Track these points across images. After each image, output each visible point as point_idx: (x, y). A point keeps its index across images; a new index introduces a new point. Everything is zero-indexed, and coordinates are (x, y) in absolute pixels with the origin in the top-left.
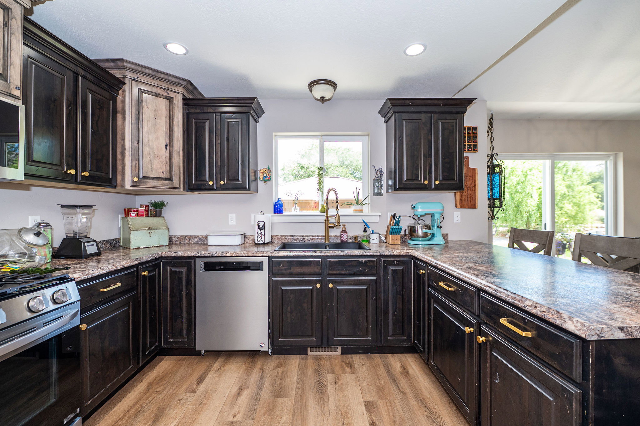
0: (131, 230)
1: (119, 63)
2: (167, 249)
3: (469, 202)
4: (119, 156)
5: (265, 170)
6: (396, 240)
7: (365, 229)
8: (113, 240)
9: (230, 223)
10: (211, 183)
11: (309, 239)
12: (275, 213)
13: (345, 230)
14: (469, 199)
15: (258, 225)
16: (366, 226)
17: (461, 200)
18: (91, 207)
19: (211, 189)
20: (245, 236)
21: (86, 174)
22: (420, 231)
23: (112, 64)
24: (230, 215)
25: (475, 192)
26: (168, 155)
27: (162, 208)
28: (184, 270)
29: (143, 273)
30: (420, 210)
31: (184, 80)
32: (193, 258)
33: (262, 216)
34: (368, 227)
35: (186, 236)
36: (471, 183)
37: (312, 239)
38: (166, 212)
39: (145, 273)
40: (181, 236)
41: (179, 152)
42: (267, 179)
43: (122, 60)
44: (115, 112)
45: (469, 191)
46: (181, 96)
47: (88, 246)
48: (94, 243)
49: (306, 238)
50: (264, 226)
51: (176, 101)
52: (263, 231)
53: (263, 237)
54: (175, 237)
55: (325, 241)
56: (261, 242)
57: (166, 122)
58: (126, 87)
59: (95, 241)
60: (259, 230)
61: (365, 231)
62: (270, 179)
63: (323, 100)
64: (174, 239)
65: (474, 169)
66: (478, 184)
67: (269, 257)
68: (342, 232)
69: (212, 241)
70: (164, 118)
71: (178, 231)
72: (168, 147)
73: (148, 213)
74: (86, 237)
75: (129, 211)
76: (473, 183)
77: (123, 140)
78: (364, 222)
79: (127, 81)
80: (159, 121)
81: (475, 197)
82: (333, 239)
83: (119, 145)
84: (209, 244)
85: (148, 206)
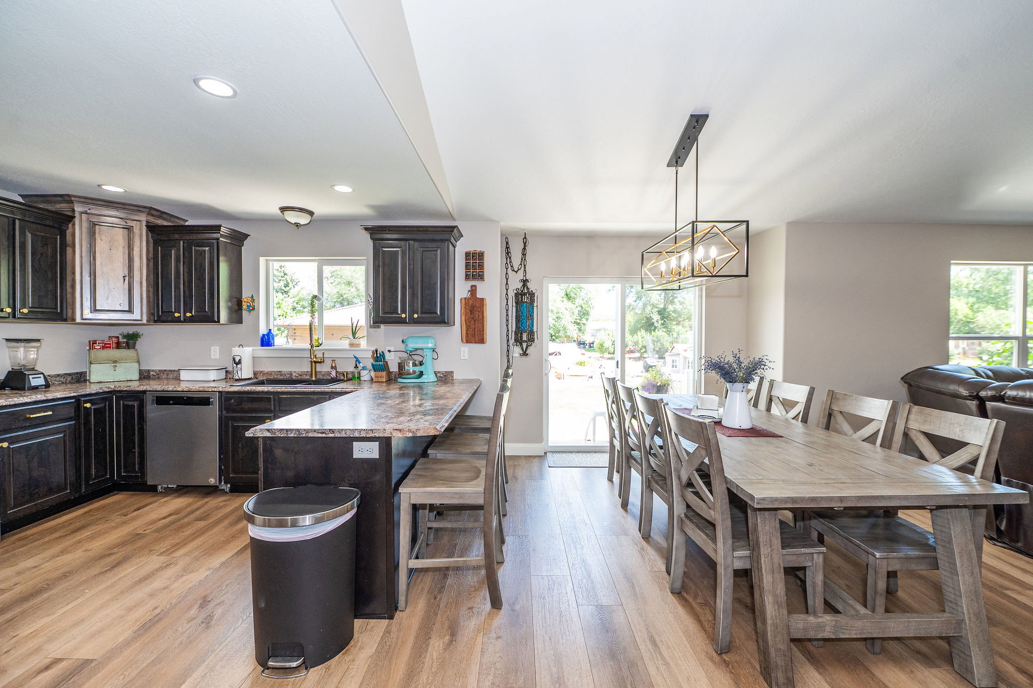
0: (91, 363)
1: (67, 198)
2: (137, 383)
3: (477, 337)
4: (69, 290)
5: (249, 298)
6: (381, 377)
7: (356, 365)
8: (77, 373)
9: (213, 357)
10: (177, 315)
11: (297, 375)
12: (262, 345)
13: (335, 366)
14: (476, 333)
15: (234, 359)
16: (357, 360)
17: (467, 334)
18: (38, 340)
19: (177, 321)
20: (227, 372)
21: (25, 311)
22: (410, 368)
23: (60, 199)
24: (212, 348)
25: (483, 325)
26: (127, 287)
27: (137, 340)
28: (136, 404)
29: (85, 405)
30: (412, 345)
31: (145, 207)
32: (144, 392)
33: (241, 348)
34: (359, 363)
35: (165, 371)
36: (479, 315)
37: (301, 376)
38: (140, 344)
39: (88, 405)
40: (160, 371)
41: (141, 283)
42: (251, 308)
43: (68, 196)
44: (64, 245)
45: (476, 323)
46: (144, 223)
47: (33, 378)
48: (42, 376)
49: (294, 374)
50: (240, 360)
51: (136, 230)
52: (239, 366)
53: (239, 372)
54: (153, 371)
55: (312, 377)
56: (237, 378)
57: (124, 253)
58: (77, 221)
59: (43, 374)
60: (235, 365)
61: (356, 367)
62: (254, 309)
63: (297, 225)
64: (152, 373)
65: (482, 299)
66: (486, 317)
67: (219, 392)
68: (332, 367)
69: (184, 375)
70: (121, 249)
71: (155, 365)
72: (127, 278)
73: (118, 346)
74: (33, 369)
75: (93, 344)
76: (481, 315)
77: (74, 273)
78: (355, 357)
79: (77, 215)
80: (115, 252)
81: (483, 330)
82: (323, 375)
83: (69, 278)
84: (181, 379)
85: (118, 337)
